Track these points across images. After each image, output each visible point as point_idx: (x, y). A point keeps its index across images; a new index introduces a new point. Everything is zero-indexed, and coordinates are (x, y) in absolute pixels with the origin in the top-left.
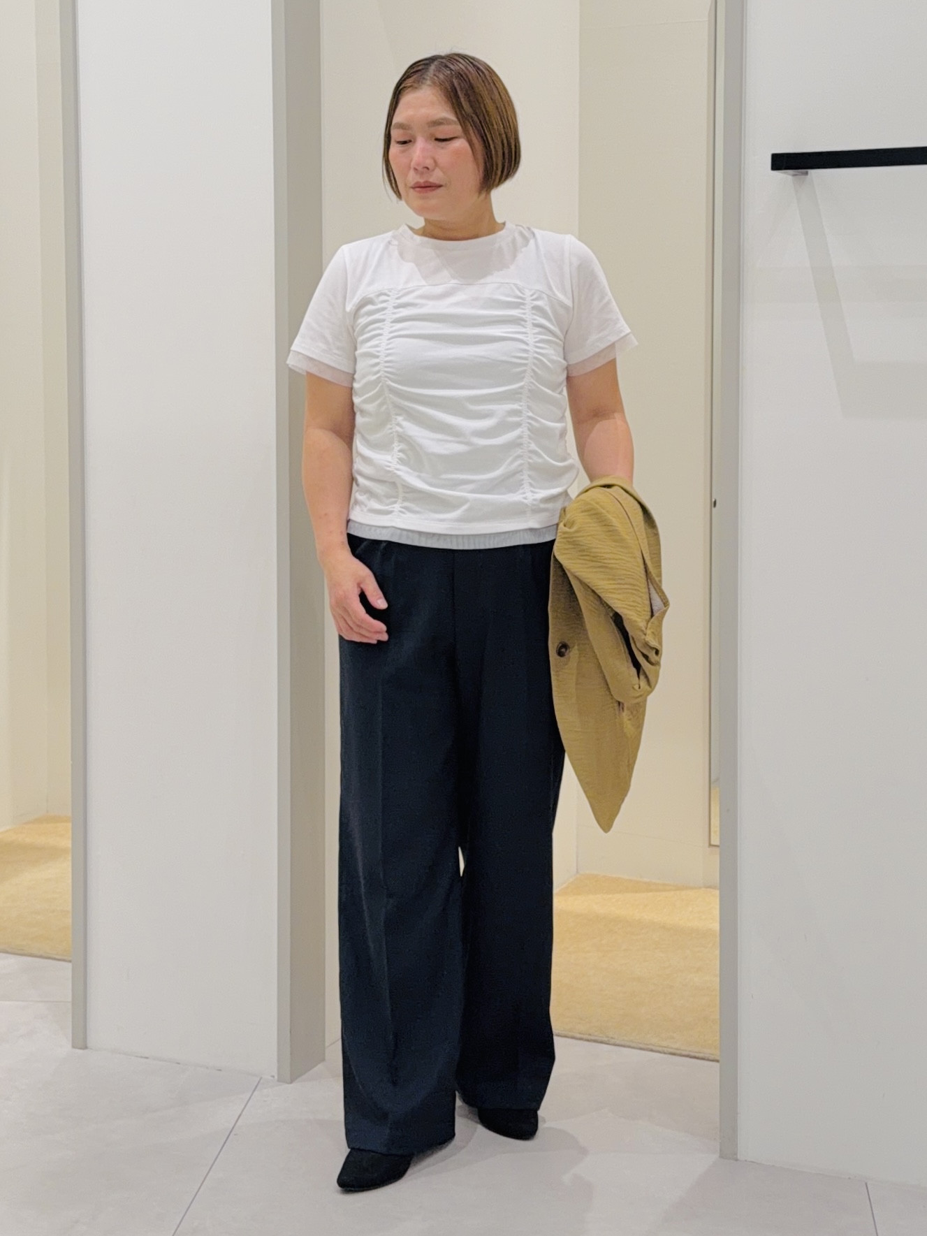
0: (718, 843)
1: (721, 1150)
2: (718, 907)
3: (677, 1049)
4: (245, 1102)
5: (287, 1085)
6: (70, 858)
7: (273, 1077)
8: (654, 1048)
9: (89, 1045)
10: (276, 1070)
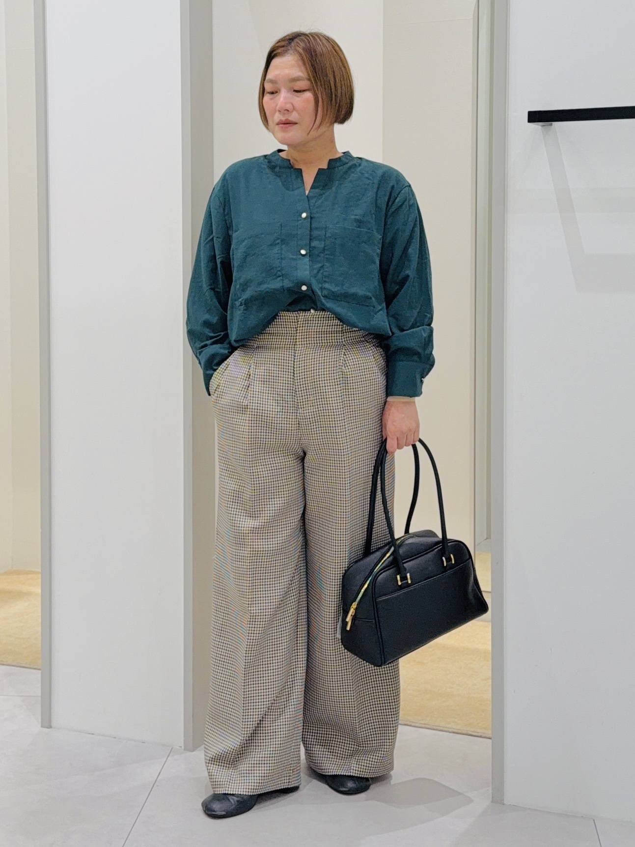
1: (493, 797)
3: (459, 730)
4: (163, 764)
5: (191, 753)
6: (40, 599)
7: (181, 747)
8: (441, 728)
9: (53, 725)
10: (183, 744)
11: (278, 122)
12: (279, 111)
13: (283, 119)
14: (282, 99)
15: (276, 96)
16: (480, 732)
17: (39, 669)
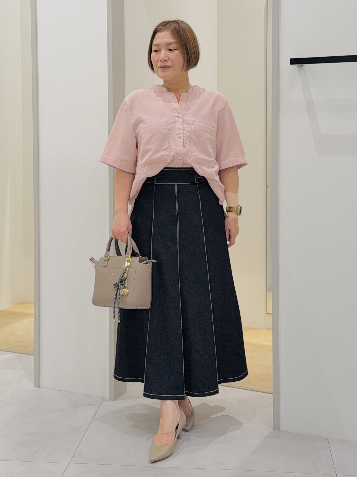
0: (272, 313)
1: (274, 427)
2: (272, 336)
3: (257, 389)
4: (98, 408)
5: (113, 401)
6: (34, 318)
7: (108, 398)
8: (248, 389)
9: (40, 386)
10: (109, 395)
11: (160, 66)
12: (161, 61)
13: (163, 65)
14: (162, 55)
15: (159, 53)
16: (268, 390)
17: (33, 355)
